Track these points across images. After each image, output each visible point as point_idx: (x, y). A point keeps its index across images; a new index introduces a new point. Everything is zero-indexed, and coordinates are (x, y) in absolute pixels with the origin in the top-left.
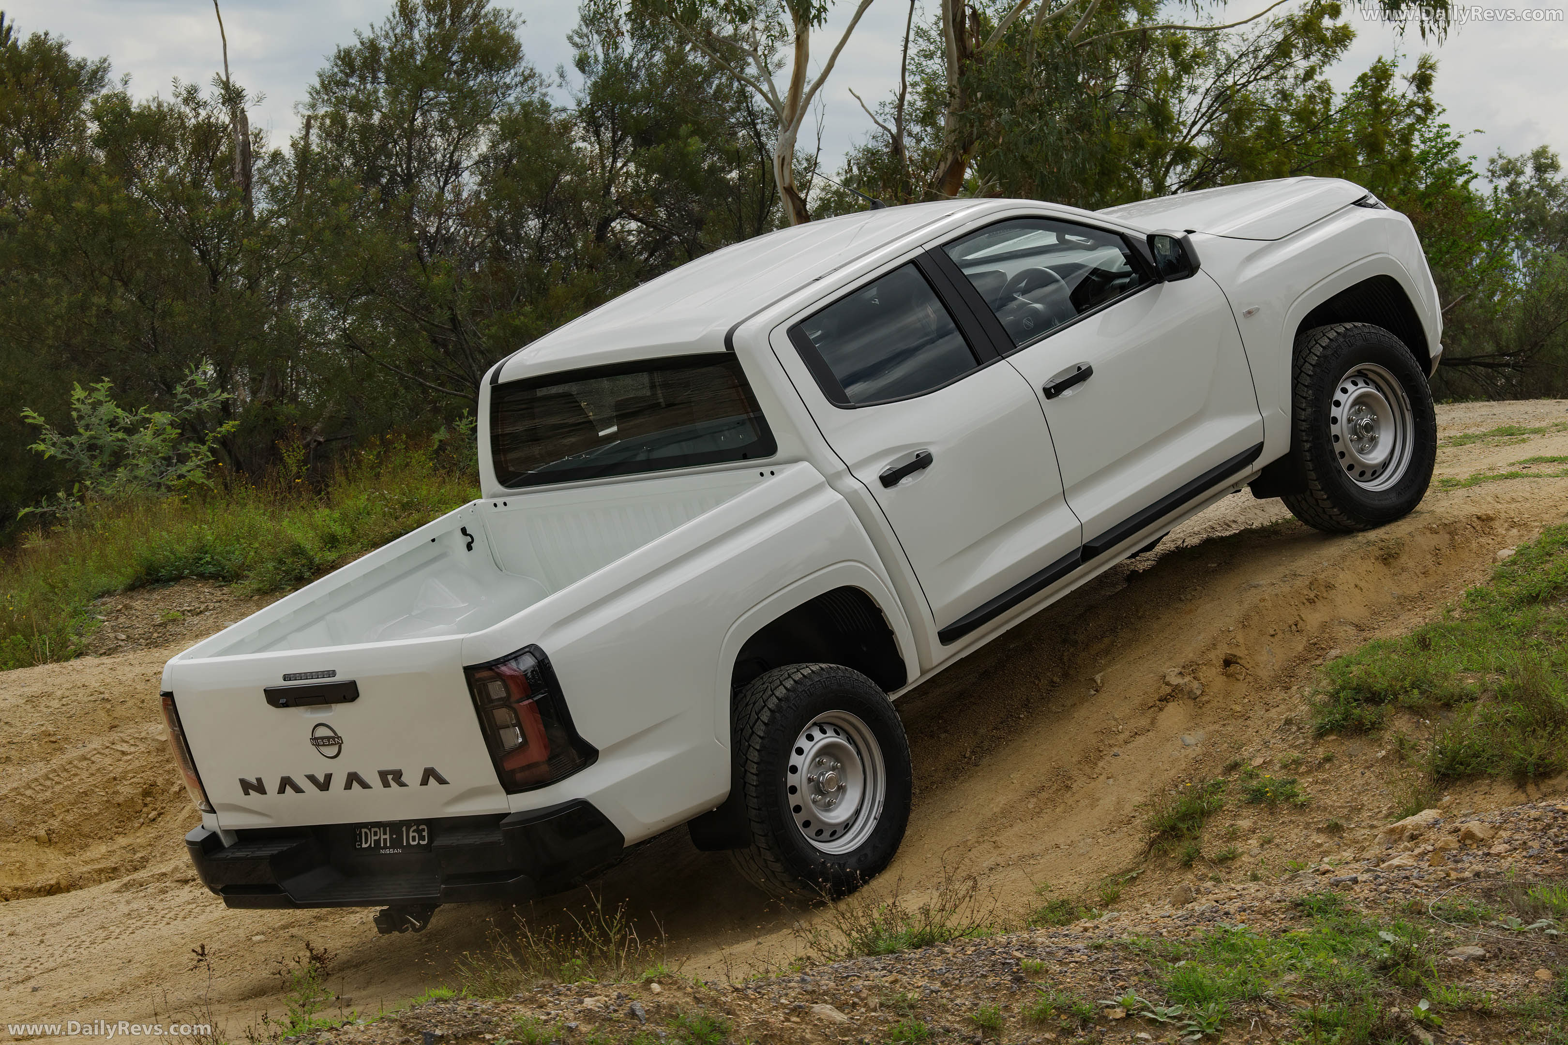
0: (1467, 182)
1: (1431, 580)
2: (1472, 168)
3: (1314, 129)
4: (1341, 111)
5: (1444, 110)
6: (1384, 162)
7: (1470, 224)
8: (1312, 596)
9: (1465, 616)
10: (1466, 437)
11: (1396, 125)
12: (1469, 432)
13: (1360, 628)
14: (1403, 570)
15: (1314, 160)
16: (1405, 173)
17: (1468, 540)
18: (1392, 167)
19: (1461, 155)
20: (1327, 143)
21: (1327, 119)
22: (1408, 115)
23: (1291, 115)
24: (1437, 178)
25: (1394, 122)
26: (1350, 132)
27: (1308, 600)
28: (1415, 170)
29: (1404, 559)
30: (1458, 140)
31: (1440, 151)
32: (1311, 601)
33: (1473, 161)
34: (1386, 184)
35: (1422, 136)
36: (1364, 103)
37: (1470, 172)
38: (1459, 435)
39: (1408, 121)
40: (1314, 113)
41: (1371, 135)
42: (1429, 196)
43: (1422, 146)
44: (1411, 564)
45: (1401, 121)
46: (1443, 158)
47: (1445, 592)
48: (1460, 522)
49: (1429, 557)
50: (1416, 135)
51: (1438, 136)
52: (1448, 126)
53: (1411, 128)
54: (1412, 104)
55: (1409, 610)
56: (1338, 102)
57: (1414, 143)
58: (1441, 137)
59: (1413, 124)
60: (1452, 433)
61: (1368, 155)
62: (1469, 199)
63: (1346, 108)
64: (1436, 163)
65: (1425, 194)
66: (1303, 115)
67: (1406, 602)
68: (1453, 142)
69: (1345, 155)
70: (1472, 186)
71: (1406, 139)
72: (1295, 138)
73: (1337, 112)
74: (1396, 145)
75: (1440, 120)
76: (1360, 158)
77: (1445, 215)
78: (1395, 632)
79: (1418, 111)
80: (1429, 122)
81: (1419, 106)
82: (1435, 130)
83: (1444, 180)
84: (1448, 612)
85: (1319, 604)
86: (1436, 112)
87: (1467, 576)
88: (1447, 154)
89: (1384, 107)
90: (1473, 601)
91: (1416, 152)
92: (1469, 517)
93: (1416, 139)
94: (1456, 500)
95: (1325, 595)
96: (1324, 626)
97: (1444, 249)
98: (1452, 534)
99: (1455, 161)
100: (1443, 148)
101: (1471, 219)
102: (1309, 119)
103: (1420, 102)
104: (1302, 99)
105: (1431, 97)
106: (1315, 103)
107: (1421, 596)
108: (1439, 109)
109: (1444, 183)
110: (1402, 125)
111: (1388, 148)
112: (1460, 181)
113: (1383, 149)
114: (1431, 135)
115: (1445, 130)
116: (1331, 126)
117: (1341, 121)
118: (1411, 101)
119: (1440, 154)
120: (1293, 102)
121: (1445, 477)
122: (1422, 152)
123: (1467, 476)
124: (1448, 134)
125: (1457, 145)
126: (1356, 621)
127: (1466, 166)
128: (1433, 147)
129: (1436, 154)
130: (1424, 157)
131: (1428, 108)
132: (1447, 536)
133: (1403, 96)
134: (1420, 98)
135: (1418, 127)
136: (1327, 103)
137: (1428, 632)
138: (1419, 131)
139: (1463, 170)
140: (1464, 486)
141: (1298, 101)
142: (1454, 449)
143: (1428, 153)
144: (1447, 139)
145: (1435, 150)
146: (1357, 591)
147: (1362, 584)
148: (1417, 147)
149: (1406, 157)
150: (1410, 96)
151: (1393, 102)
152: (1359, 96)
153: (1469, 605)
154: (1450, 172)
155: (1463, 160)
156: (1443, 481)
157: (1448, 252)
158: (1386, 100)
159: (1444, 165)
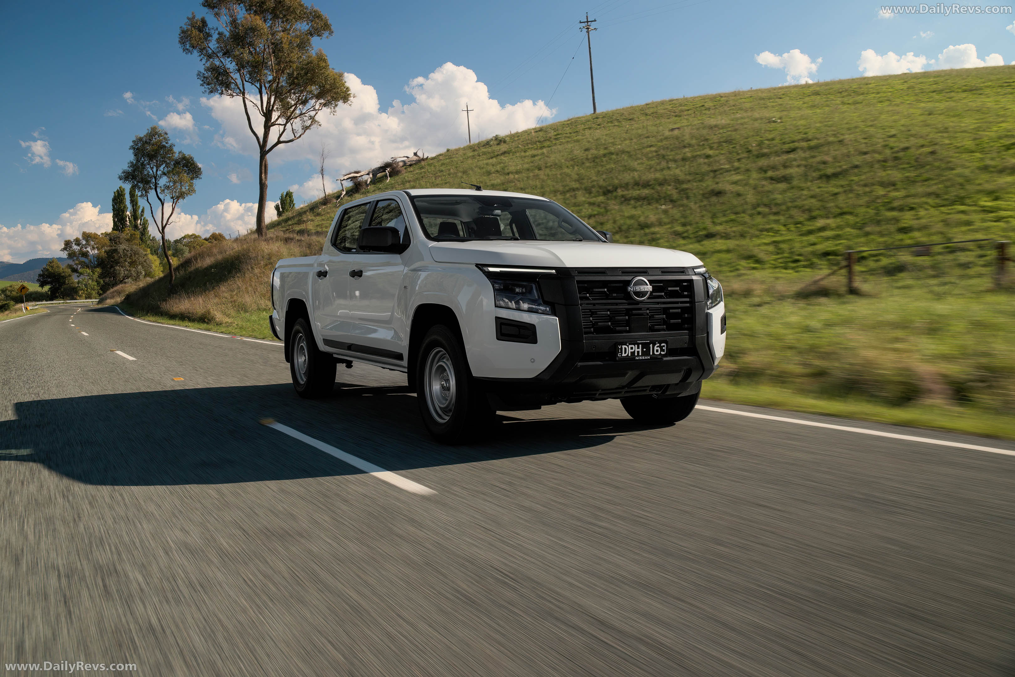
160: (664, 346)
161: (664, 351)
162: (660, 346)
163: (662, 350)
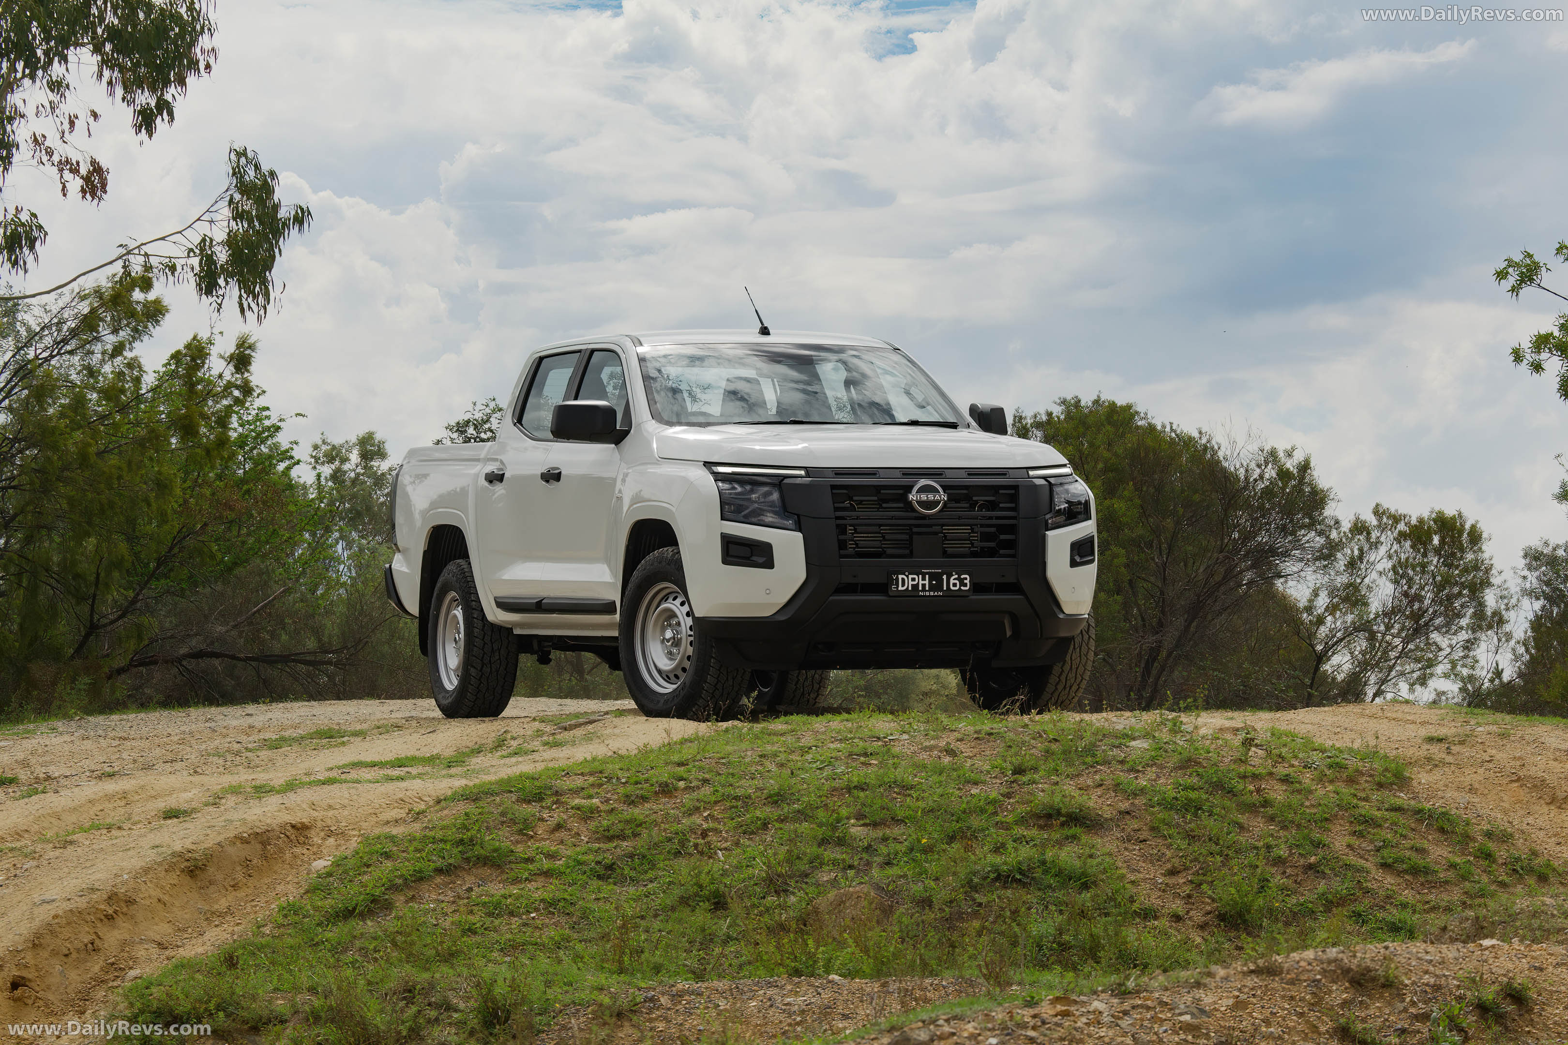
0: (289, 468)
1: (241, 894)
2: (294, 453)
3: (123, 409)
4: (153, 390)
5: (264, 392)
6: (200, 445)
7: (291, 513)
8: (110, 912)
9: (276, 932)
10: (283, 739)
11: (212, 407)
12: (287, 734)
13: (161, 946)
14: (211, 883)
15: (123, 441)
16: (222, 458)
17: (281, 850)
18: (208, 452)
19: (283, 439)
20: (137, 423)
21: (138, 398)
22: (226, 397)
23: (99, 392)
24: (256, 464)
25: (210, 403)
26: (163, 412)
27: (106, 916)
28: (233, 455)
29: (211, 870)
30: (279, 424)
31: (259, 435)
32: (110, 918)
33: (295, 446)
34: (201, 468)
35: (240, 418)
36: (177, 382)
37: (292, 458)
38: (274, 737)
39: (225, 402)
40: (123, 391)
41: (186, 417)
42: (247, 483)
43: (240, 430)
44: (219, 877)
45: (217, 403)
46: (263, 442)
47: (256, 906)
48: (273, 830)
49: (239, 868)
50: (234, 418)
51: (258, 419)
52: (268, 409)
53: (229, 410)
54: (229, 385)
55: (216, 926)
56: (149, 380)
57: (232, 426)
58: (260, 420)
59: (230, 406)
60: (268, 735)
61: (182, 438)
62: (291, 486)
63: (157, 387)
64: (255, 448)
65: (243, 481)
66: (110, 393)
67: (212, 917)
68: (273, 426)
69: (157, 438)
70: (294, 473)
71: (223, 422)
72: (102, 417)
73: (148, 392)
74: (212, 427)
75: (259, 402)
76: (174, 441)
77: (264, 503)
78: (200, 950)
79: (236, 393)
80: (247, 404)
81: (237, 387)
82: (254, 413)
83: (264, 465)
84: (259, 928)
85: (120, 921)
86: (255, 394)
87: (280, 888)
88: (267, 438)
89: (199, 387)
90: (285, 916)
91: (233, 435)
92: (283, 826)
93: (234, 422)
94: (269, 808)
95: (125, 909)
96: (124, 943)
97: (263, 538)
98: (265, 844)
99: (276, 446)
100: (263, 432)
101: (292, 508)
102: (118, 399)
103: (239, 383)
104: (111, 376)
105: (250, 378)
106: (124, 381)
107: (229, 911)
108: (258, 391)
109: (263, 470)
110: (218, 406)
111: (203, 430)
112: (281, 467)
113: (198, 432)
114: (250, 418)
115: (265, 413)
116: (143, 406)
117: (154, 400)
118: (229, 382)
119: (260, 439)
120: (100, 378)
121: (258, 783)
122: (241, 435)
123: (282, 781)
124: (268, 417)
125: (278, 429)
126: (158, 938)
127: (287, 451)
128: (252, 431)
129: (255, 438)
130: (242, 442)
131: (247, 390)
132: (259, 847)
133: (220, 376)
134: (238, 379)
135: (236, 409)
136: (137, 381)
137: (236, 950)
138: (237, 413)
139: (286, 455)
140: (278, 792)
141: (105, 378)
142: (269, 753)
143: (247, 436)
144: (267, 423)
145: (254, 434)
146: (161, 906)
147: (166, 898)
148: (235, 430)
149: (222, 442)
150: (227, 376)
151: (209, 382)
152: (173, 375)
153: (280, 920)
154: (270, 457)
155: (285, 445)
156: (255, 787)
157: (267, 542)
158: (202, 380)
159: (264, 449)
160: (966, 579)
161: (965, 585)
162: (958, 579)
163: (963, 584)
